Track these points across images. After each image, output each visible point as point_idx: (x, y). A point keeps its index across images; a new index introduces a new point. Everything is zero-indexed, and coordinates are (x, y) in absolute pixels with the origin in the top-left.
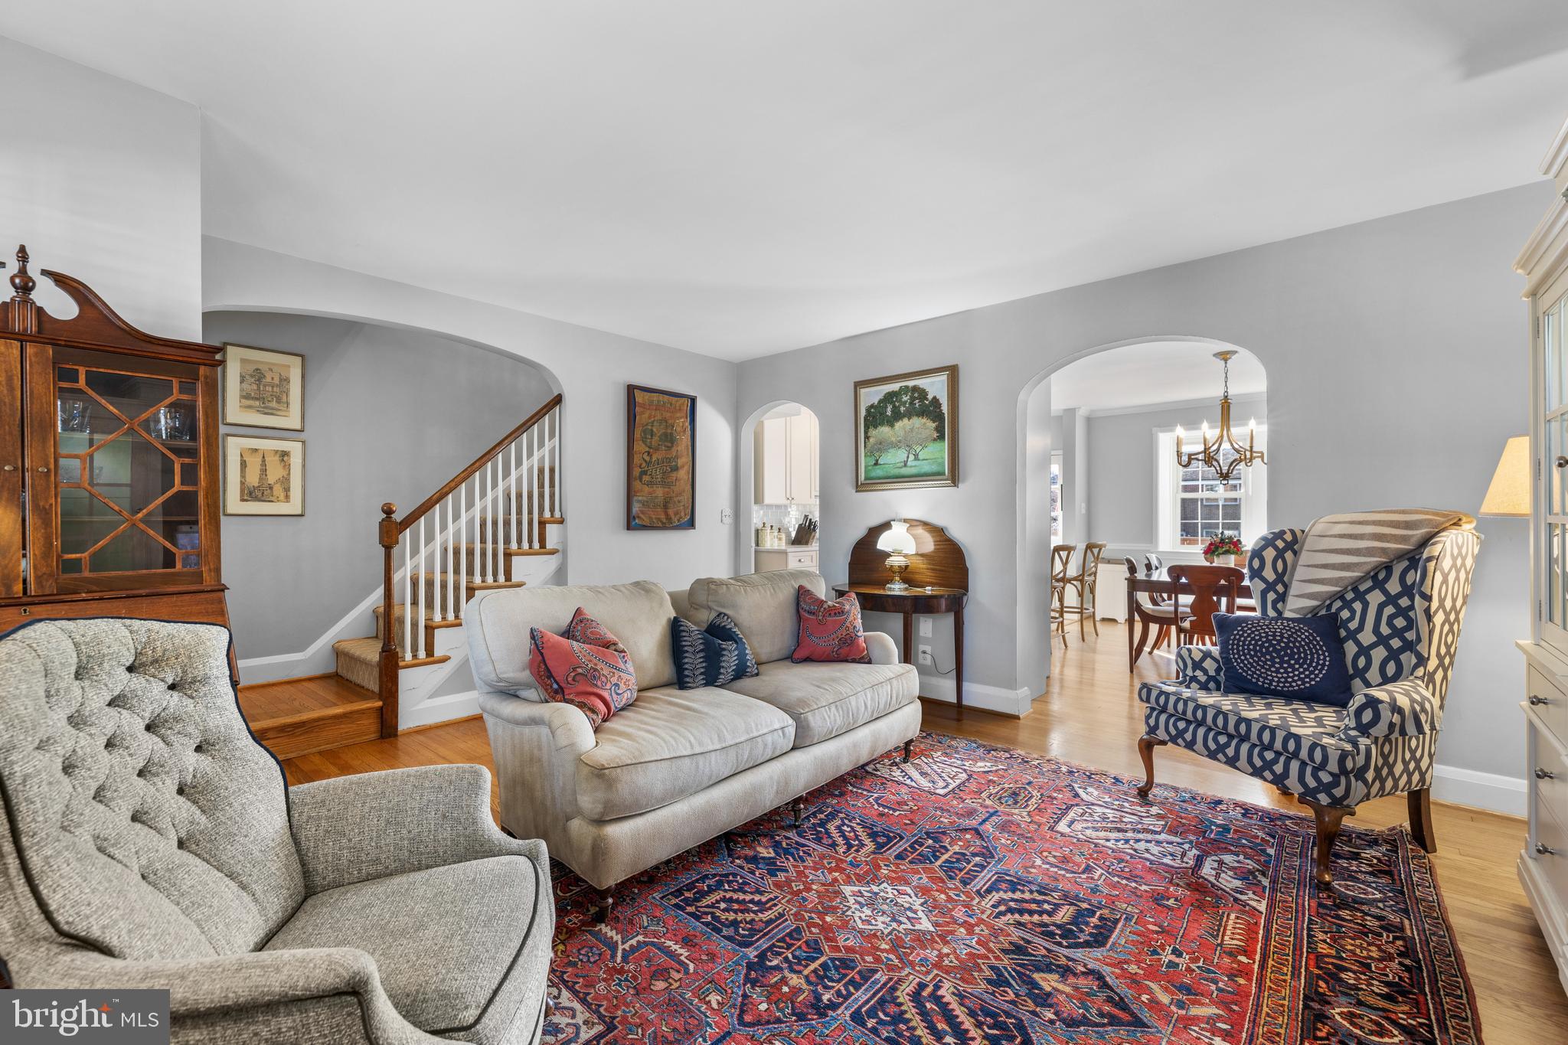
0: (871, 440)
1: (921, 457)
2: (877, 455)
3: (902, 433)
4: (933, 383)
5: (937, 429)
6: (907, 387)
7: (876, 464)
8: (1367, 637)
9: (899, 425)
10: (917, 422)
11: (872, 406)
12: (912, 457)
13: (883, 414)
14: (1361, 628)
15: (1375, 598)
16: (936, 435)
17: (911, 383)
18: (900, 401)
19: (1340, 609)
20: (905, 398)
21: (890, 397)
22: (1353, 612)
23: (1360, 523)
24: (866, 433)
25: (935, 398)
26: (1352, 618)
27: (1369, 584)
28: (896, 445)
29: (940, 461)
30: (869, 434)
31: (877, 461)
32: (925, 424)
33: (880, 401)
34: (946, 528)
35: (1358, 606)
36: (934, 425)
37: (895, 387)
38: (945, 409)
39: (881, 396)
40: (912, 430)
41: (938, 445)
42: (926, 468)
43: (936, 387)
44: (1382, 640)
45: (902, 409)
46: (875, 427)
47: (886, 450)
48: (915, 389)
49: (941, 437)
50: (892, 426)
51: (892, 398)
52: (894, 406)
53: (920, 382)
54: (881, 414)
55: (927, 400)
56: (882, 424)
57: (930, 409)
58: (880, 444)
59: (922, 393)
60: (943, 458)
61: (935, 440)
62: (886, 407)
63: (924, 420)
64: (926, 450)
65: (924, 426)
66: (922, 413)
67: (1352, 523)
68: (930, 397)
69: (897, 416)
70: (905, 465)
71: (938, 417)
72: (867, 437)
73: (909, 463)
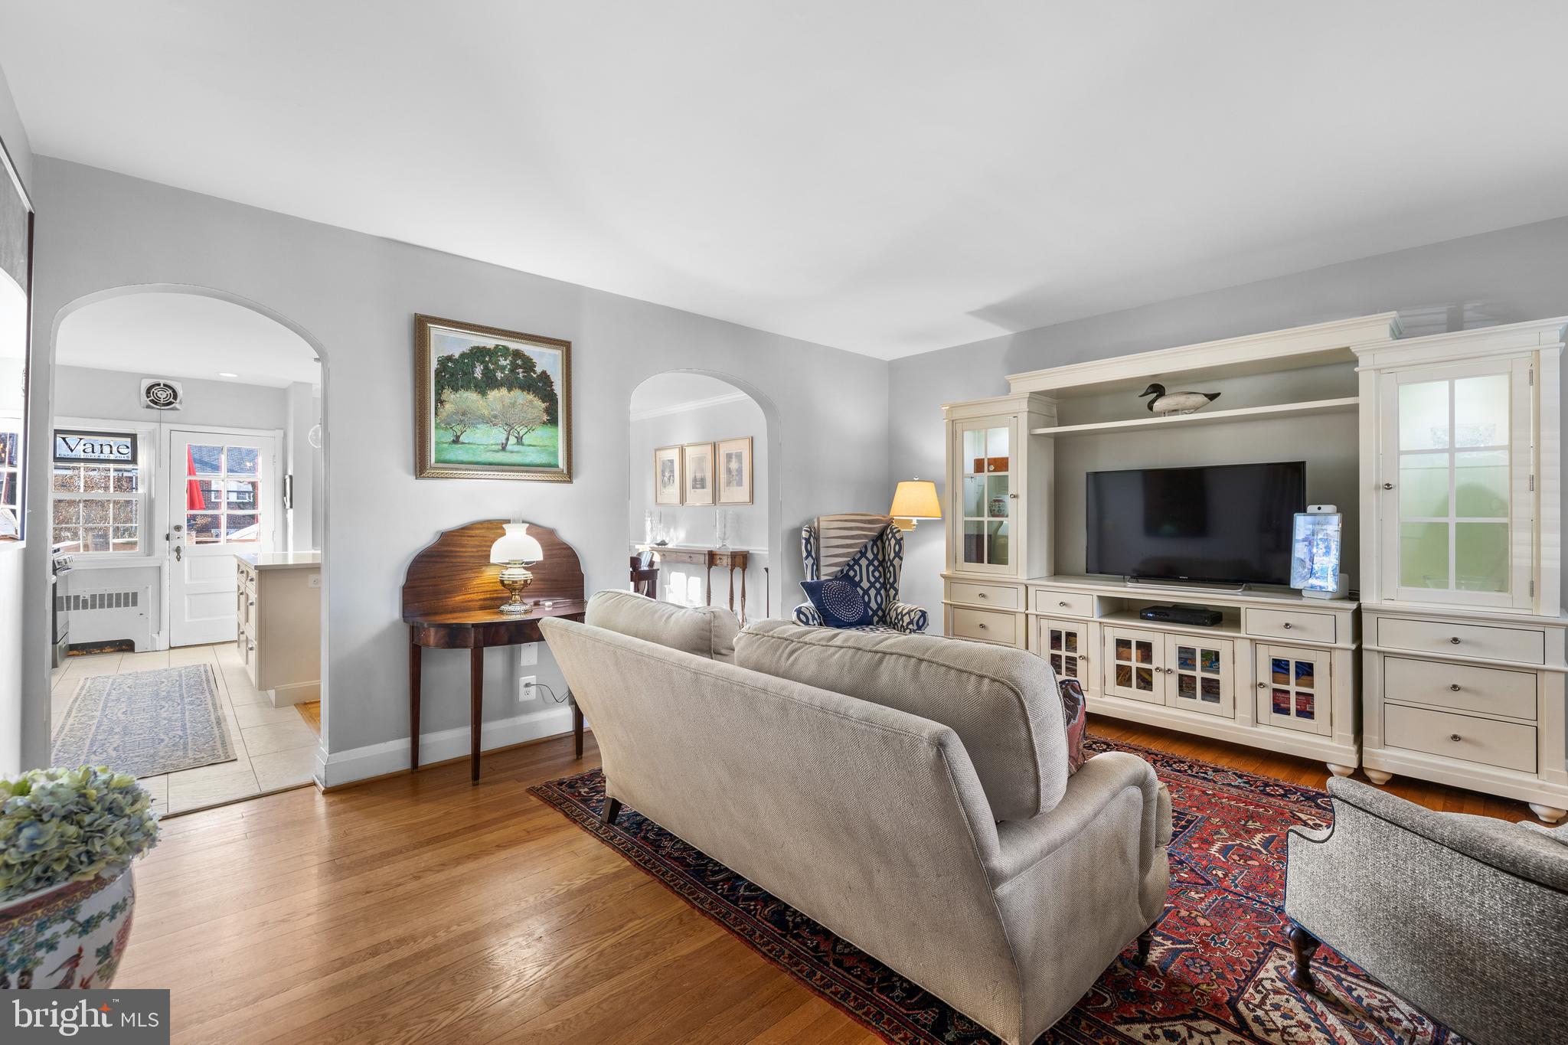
0: (447, 406)
1: (526, 440)
2: (458, 429)
3: (499, 406)
4: (542, 355)
5: (547, 411)
6: (506, 349)
7: (456, 441)
8: (865, 584)
9: (493, 394)
10: (520, 397)
11: (449, 358)
12: (513, 440)
13: (468, 373)
14: (861, 580)
15: (864, 562)
16: (545, 418)
17: (513, 345)
18: (496, 363)
19: (848, 571)
20: (503, 362)
21: (478, 353)
22: (855, 571)
23: (846, 521)
24: (438, 394)
25: (544, 373)
26: (855, 575)
27: (859, 555)
28: (490, 421)
29: (551, 449)
30: (444, 397)
31: (458, 437)
32: (531, 401)
33: (463, 355)
34: (556, 528)
35: (857, 568)
36: (544, 405)
37: (489, 342)
38: (558, 388)
39: (466, 349)
40: (513, 405)
41: (548, 430)
42: (533, 457)
43: (547, 360)
44: (872, 585)
45: (499, 375)
46: (455, 389)
47: (474, 425)
48: (517, 354)
49: (553, 421)
50: (483, 393)
51: (484, 356)
52: (486, 368)
53: (528, 349)
54: (465, 374)
55: (535, 372)
56: (467, 387)
57: (541, 386)
58: (464, 414)
59: (529, 364)
60: (555, 447)
61: (544, 423)
62: (474, 366)
63: (531, 397)
64: (533, 433)
65: (530, 404)
66: (528, 386)
67: (841, 521)
68: (539, 369)
69: (489, 383)
70: (504, 449)
71: (549, 397)
72: (440, 401)
73: (509, 447)
